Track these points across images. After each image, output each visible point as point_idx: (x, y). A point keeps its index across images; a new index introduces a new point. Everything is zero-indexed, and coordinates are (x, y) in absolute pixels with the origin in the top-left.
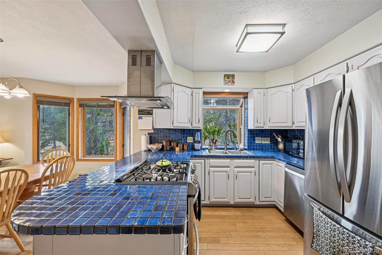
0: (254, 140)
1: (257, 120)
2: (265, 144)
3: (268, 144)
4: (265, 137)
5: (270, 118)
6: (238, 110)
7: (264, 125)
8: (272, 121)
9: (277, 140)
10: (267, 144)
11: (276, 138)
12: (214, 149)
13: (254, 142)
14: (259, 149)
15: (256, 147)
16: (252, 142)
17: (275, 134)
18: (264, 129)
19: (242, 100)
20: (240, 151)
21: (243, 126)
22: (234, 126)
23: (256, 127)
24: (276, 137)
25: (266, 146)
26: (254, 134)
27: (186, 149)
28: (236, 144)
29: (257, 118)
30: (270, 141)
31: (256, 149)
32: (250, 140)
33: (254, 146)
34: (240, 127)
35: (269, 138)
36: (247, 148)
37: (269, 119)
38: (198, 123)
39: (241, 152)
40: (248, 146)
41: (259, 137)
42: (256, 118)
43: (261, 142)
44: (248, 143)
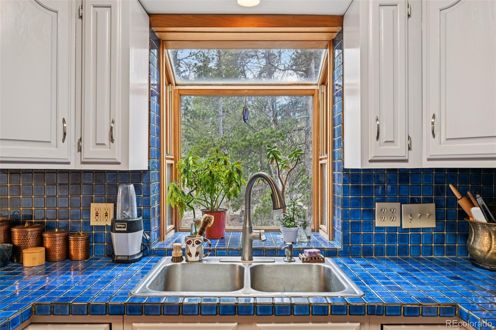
0: (371, 213)
1: (378, 125)
2: (413, 230)
3: (429, 229)
4: (413, 201)
5: (434, 117)
6: (313, 95)
7: (410, 149)
8: (442, 134)
9: (464, 215)
10: (424, 229)
11: (460, 207)
12: (197, 254)
13: (370, 224)
14: (391, 251)
15: (379, 244)
16: (359, 223)
17: (455, 186)
18: (412, 170)
19: (324, 53)
20: (307, 262)
21: (326, 158)
22: (296, 156)
23: (371, 161)
24: (463, 203)
25: (417, 238)
26: (368, 189)
27: (80, 255)
28: (301, 229)
29: (377, 120)
30: (437, 220)
31: (380, 252)
32: (353, 212)
33: (369, 239)
34: (320, 162)
35: (432, 207)
36: (338, 245)
37: (433, 123)
38: (106, 141)
39: (310, 267)
40: (345, 240)
41: (391, 201)
42: (372, 120)
43: (397, 224)
44: (344, 227)
